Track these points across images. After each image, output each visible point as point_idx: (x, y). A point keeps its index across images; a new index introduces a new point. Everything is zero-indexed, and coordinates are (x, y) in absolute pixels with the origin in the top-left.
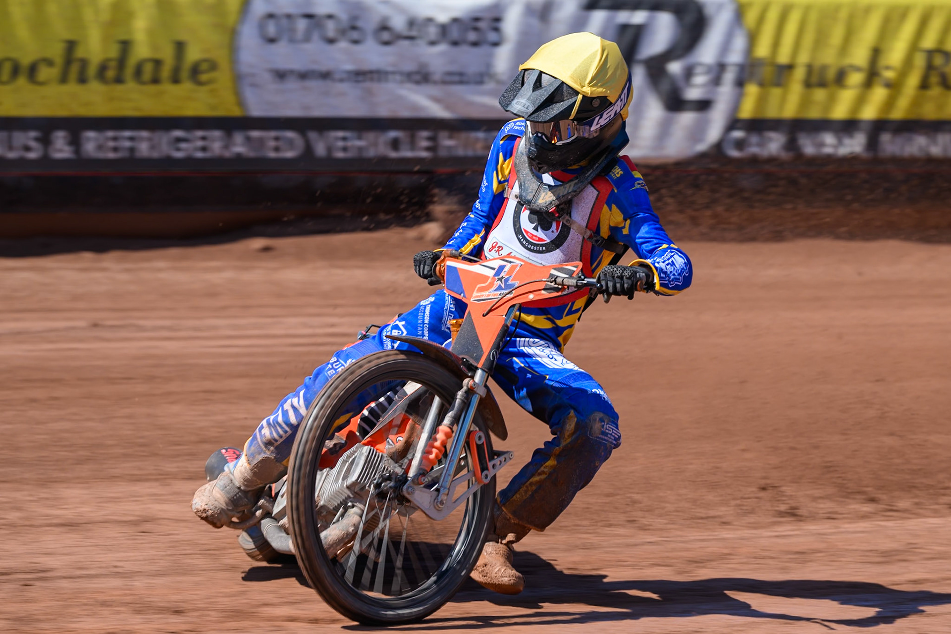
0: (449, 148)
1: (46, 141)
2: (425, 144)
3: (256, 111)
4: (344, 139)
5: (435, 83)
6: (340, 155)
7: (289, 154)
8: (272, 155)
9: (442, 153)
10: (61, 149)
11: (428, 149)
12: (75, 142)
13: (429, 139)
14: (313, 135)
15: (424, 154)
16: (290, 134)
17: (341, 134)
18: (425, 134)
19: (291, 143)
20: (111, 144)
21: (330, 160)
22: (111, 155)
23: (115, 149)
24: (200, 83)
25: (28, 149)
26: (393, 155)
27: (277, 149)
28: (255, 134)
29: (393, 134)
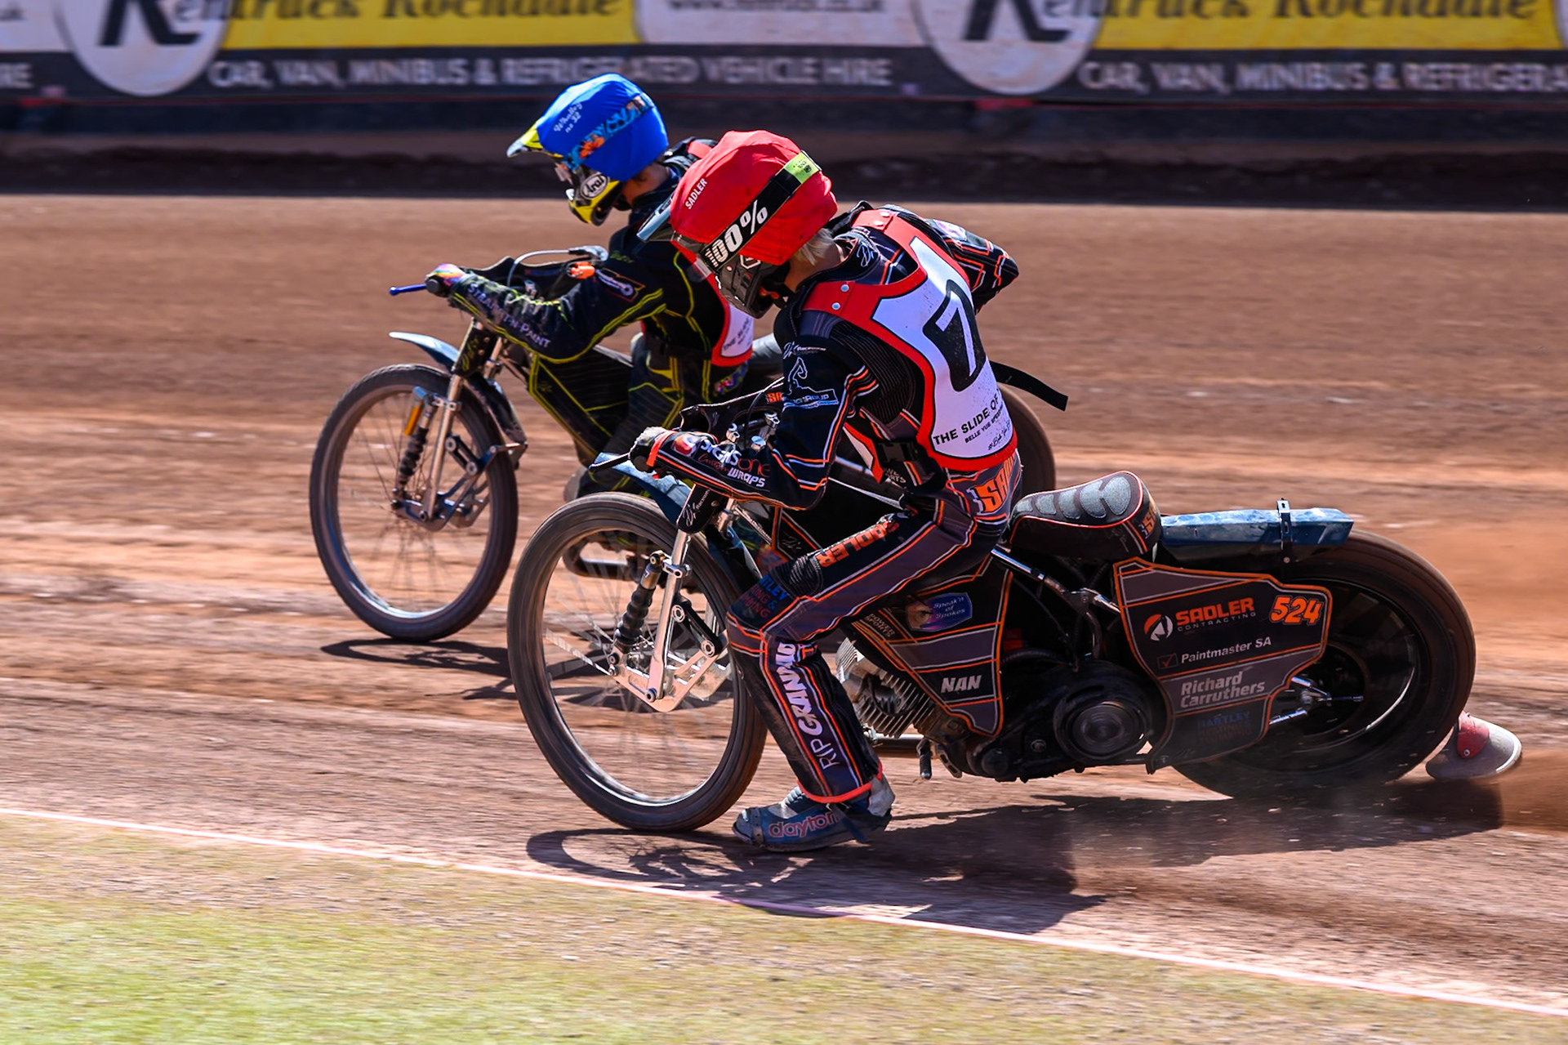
0: (834, 76)
1: (471, 68)
2: (810, 70)
3: (653, 37)
4: (736, 65)
5: (819, 9)
6: (732, 80)
7: (686, 79)
8: (668, 79)
9: (827, 80)
10: (485, 76)
11: (814, 76)
12: (497, 69)
13: (815, 66)
14: (706, 61)
15: (810, 81)
16: (686, 61)
17: (731, 60)
18: (809, 61)
19: (685, 69)
20: (528, 71)
21: (722, 85)
22: (529, 81)
23: (532, 76)
24: (603, 13)
25: (456, 75)
26: (780, 80)
27: (672, 74)
28: (652, 60)
29: (780, 61)
